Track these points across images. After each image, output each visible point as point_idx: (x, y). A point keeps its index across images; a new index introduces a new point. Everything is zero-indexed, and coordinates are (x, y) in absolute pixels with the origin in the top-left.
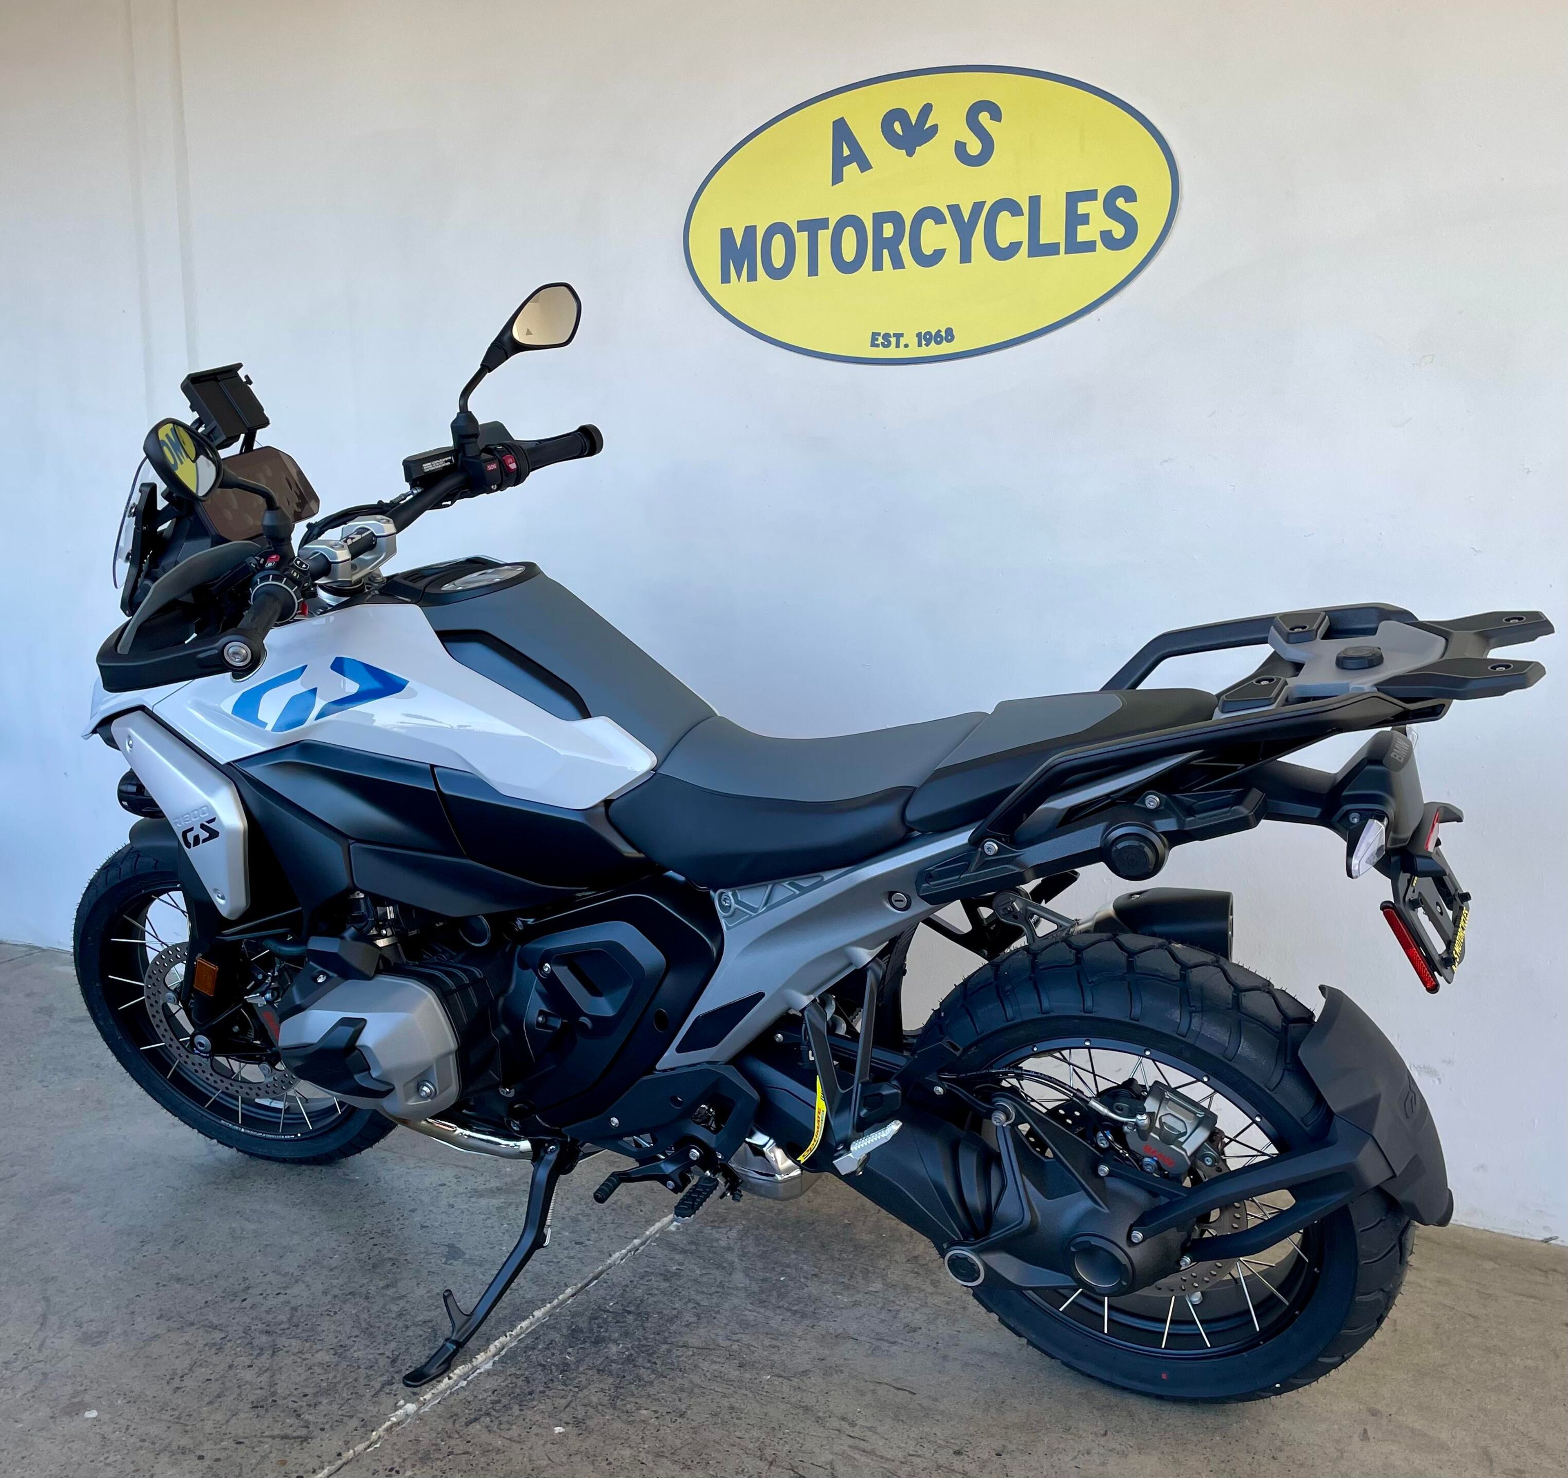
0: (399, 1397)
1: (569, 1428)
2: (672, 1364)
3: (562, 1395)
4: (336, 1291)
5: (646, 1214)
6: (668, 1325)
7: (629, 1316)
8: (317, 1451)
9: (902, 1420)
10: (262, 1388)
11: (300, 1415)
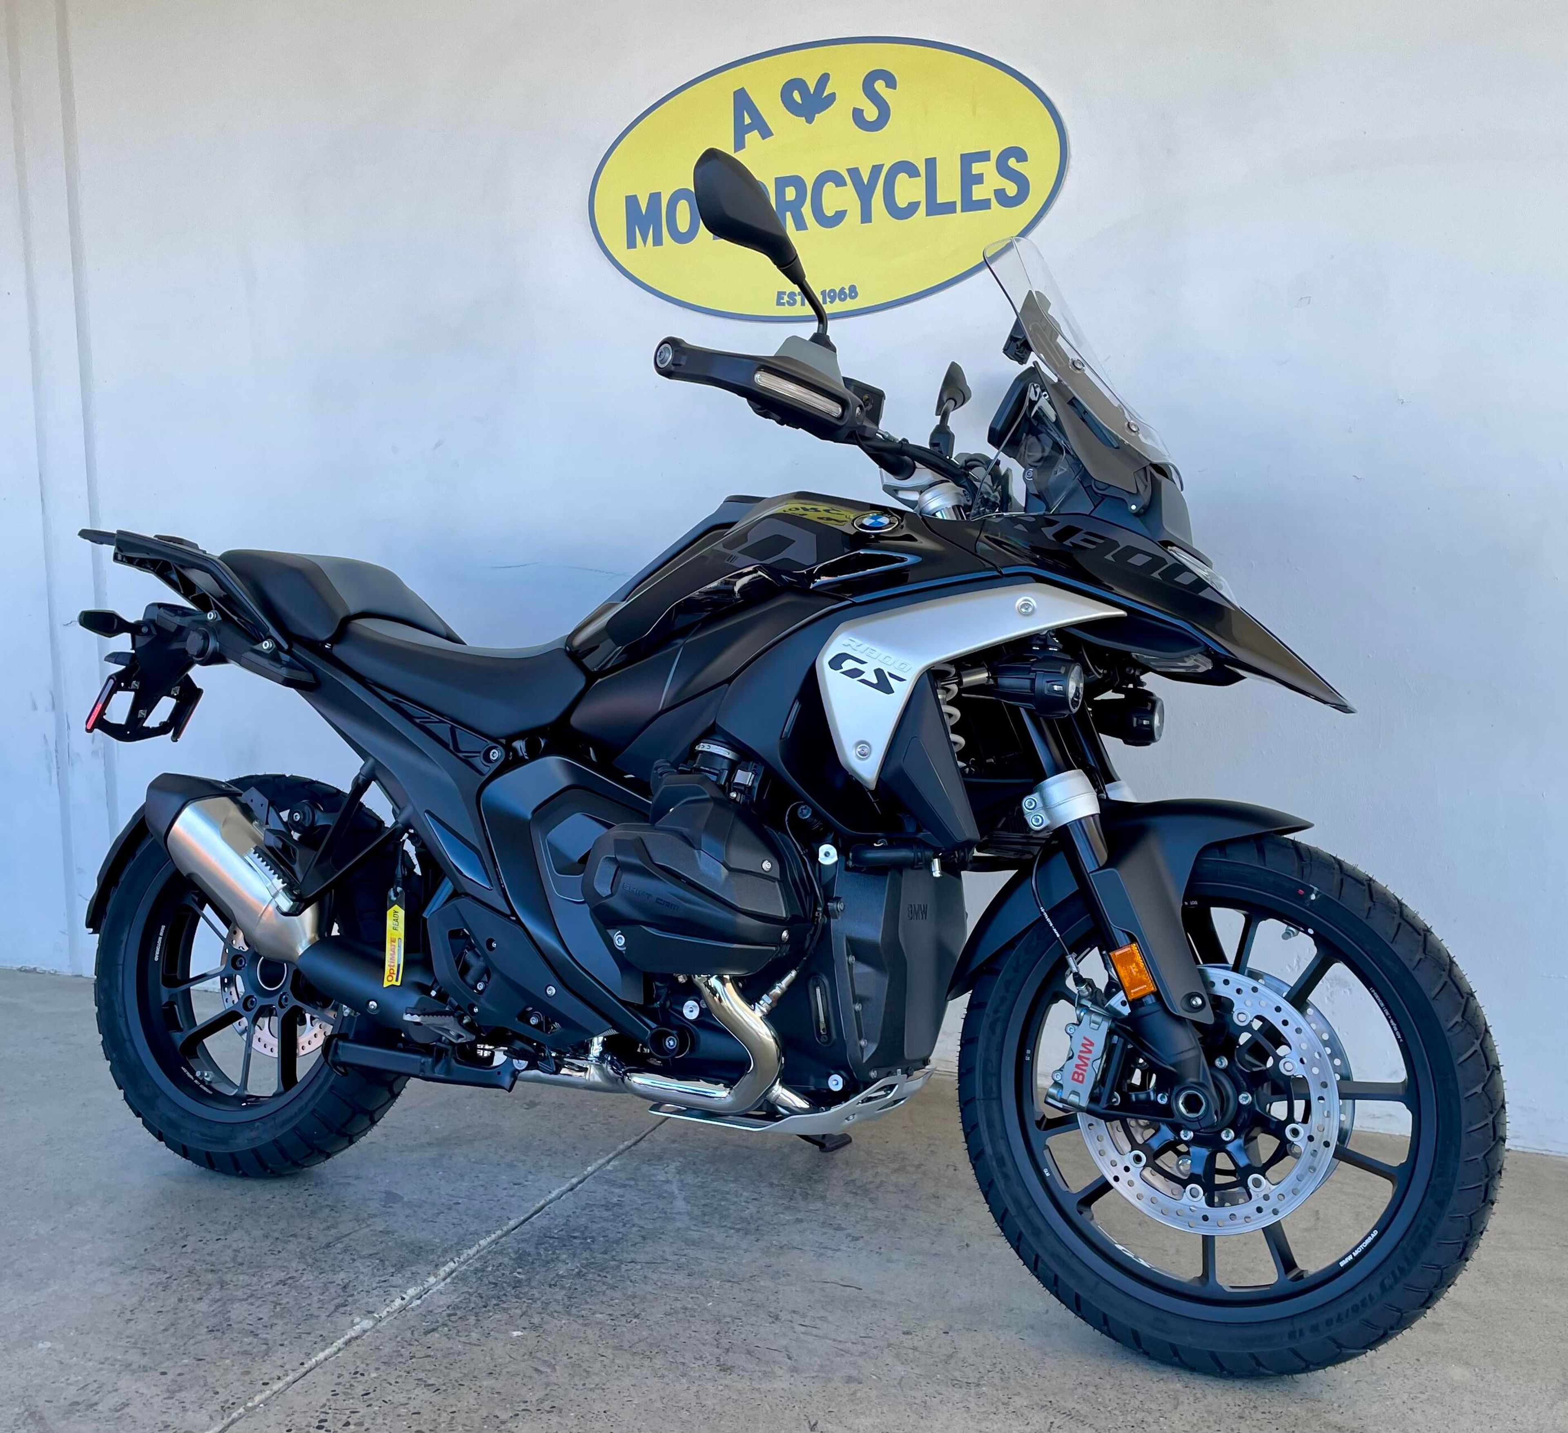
0: (354, 1315)
1: (526, 1333)
2: (622, 1277)
3: (516, 1307)
4: (276, 1235)
5: (582, 1158)
6: (615, 1246)
7: (575, 1241)
8: (280, 1362)
9: (852, 1311)
10: (215, 1315)
11: (257, 1335)
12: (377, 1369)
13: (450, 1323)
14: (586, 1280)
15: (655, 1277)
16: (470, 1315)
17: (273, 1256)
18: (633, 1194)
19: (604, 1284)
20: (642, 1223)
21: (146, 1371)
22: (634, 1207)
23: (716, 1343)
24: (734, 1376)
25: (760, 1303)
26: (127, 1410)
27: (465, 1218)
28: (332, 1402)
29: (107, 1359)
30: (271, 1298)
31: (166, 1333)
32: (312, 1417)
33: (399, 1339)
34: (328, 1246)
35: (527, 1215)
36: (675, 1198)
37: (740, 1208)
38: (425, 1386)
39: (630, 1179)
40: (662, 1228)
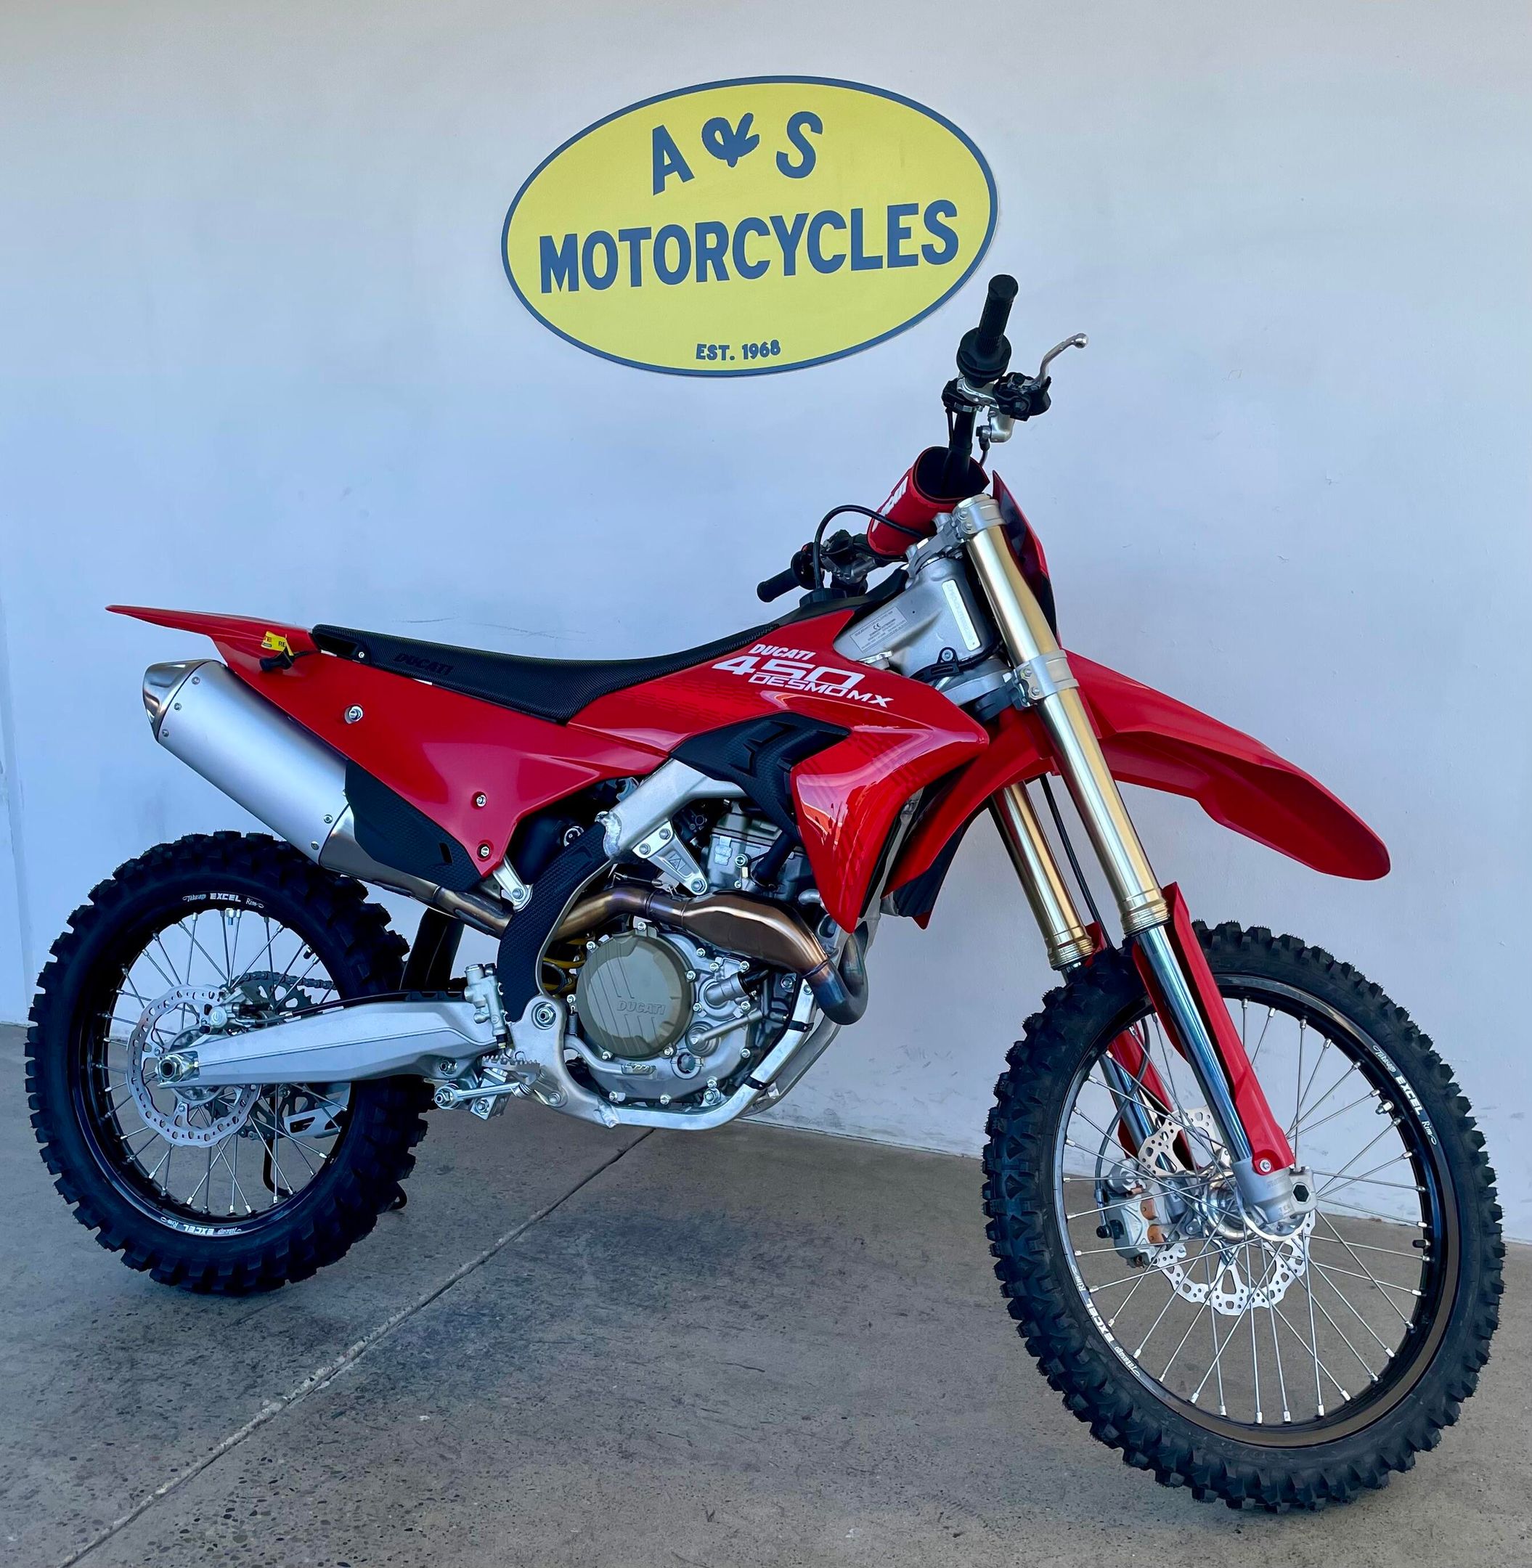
0: (263, 1397)
1: (433, 1417)
2: (529, 1357)
3: (423, 1389)
5: (494, 1228)
6: (524, 1324)
7: (484, 1318)
8: (188, 1448)
9: (753, 1394)
10: (125, 1397)
12: (285, 1455)
13: (358, 1407)
14: (494, 1361)
15: (561, 1357)
16: (378, 1398)
17: (183, 1333)
19: (512, 1364)
21: (56, 1456)
22: (545, 1281)
23: (618, 1428)
24: (636, 1464)
25: (664, 1386)
26: (34, 1499)
27: (376, 1294)
28: (239, 1491)
29: (17, 1443)
30: (182, 1379)
31: (77, 1415)
32: (219, 1506)
33: (307, 1423)
34: (238, 1322)
35: (436, 1291)
36: (584, 1272)
37: (648, 1284)
38: (332, 1473)
39: (540, 1252)
40: (571, 1304)
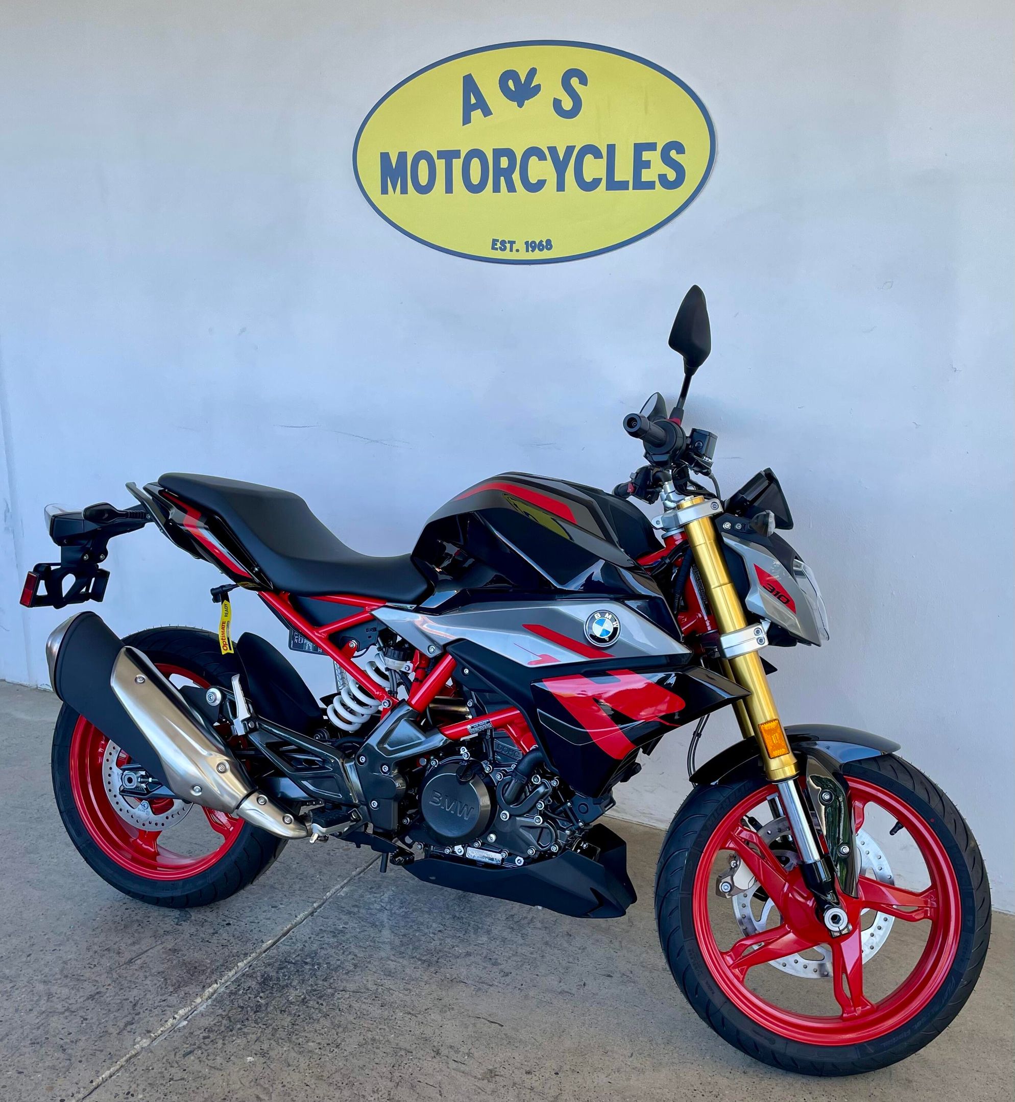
0: (137, 1034)
1: (256, 1059)
2: (334, 1005)
3: (253, 1031)
4: (96, 948)
5: (324, 883)
6: (334, 973)
7: (306, 966)
8: (75, 1081)
9: (492, 1048)
10: (38, 1028)
11: (64, 1050)
12: (144, 1090)
13: (204, 1046)
14: (308, 1007)
15: (357, 1006)
16: (219, 1038)
17: (90, 969)
18: (355, 921)
19: (319, 1012)
20: (356, 951)
22: (353, 935)
23: (390, 1076)
25: (428, 1036)
27: (232, 940)
30: (81, 1013)
33: (164, 1060)
34: (130, 961)
35: (276, 939)
36: (383, 926)
37: (428, 939)
39: (354, 906)
40: (371, 956)
